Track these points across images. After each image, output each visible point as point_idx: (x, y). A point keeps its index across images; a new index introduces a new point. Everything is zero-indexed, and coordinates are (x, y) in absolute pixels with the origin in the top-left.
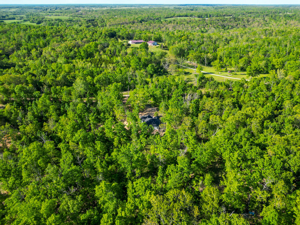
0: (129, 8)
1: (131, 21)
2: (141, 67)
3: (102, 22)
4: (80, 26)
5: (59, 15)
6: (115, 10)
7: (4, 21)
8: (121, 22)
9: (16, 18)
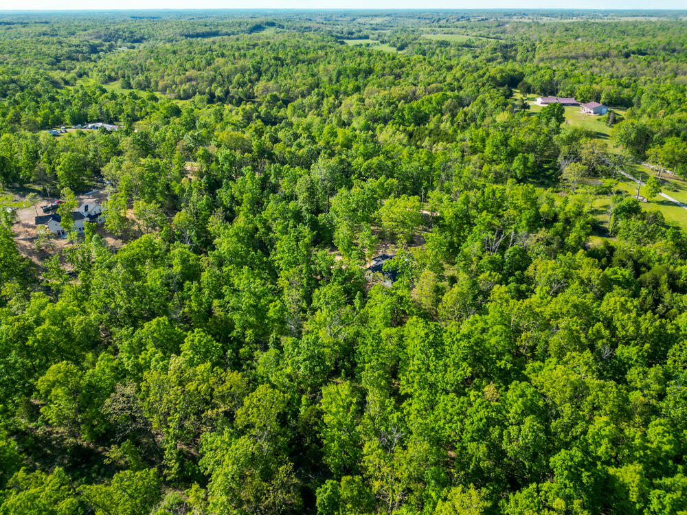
0: (631, 19)
1: (599, 51)
2: (502, 157)
3: (528, 51)
4: (475, 57)
5: (452, 33)
6: (593, 23)
7: (345, 41)
8: (573, 54)
9: (371, 36)
